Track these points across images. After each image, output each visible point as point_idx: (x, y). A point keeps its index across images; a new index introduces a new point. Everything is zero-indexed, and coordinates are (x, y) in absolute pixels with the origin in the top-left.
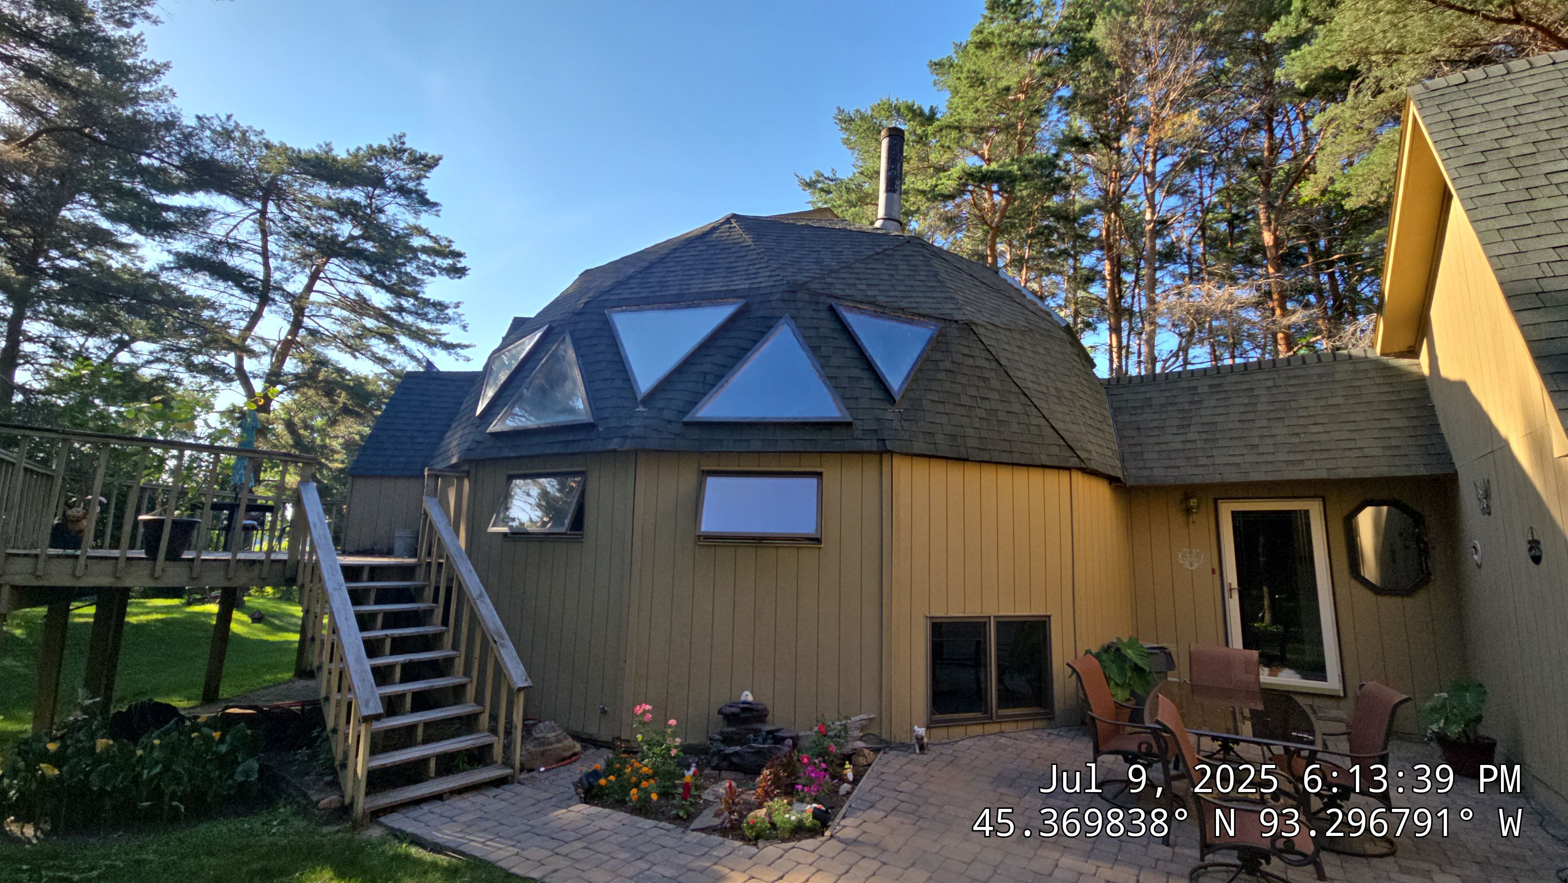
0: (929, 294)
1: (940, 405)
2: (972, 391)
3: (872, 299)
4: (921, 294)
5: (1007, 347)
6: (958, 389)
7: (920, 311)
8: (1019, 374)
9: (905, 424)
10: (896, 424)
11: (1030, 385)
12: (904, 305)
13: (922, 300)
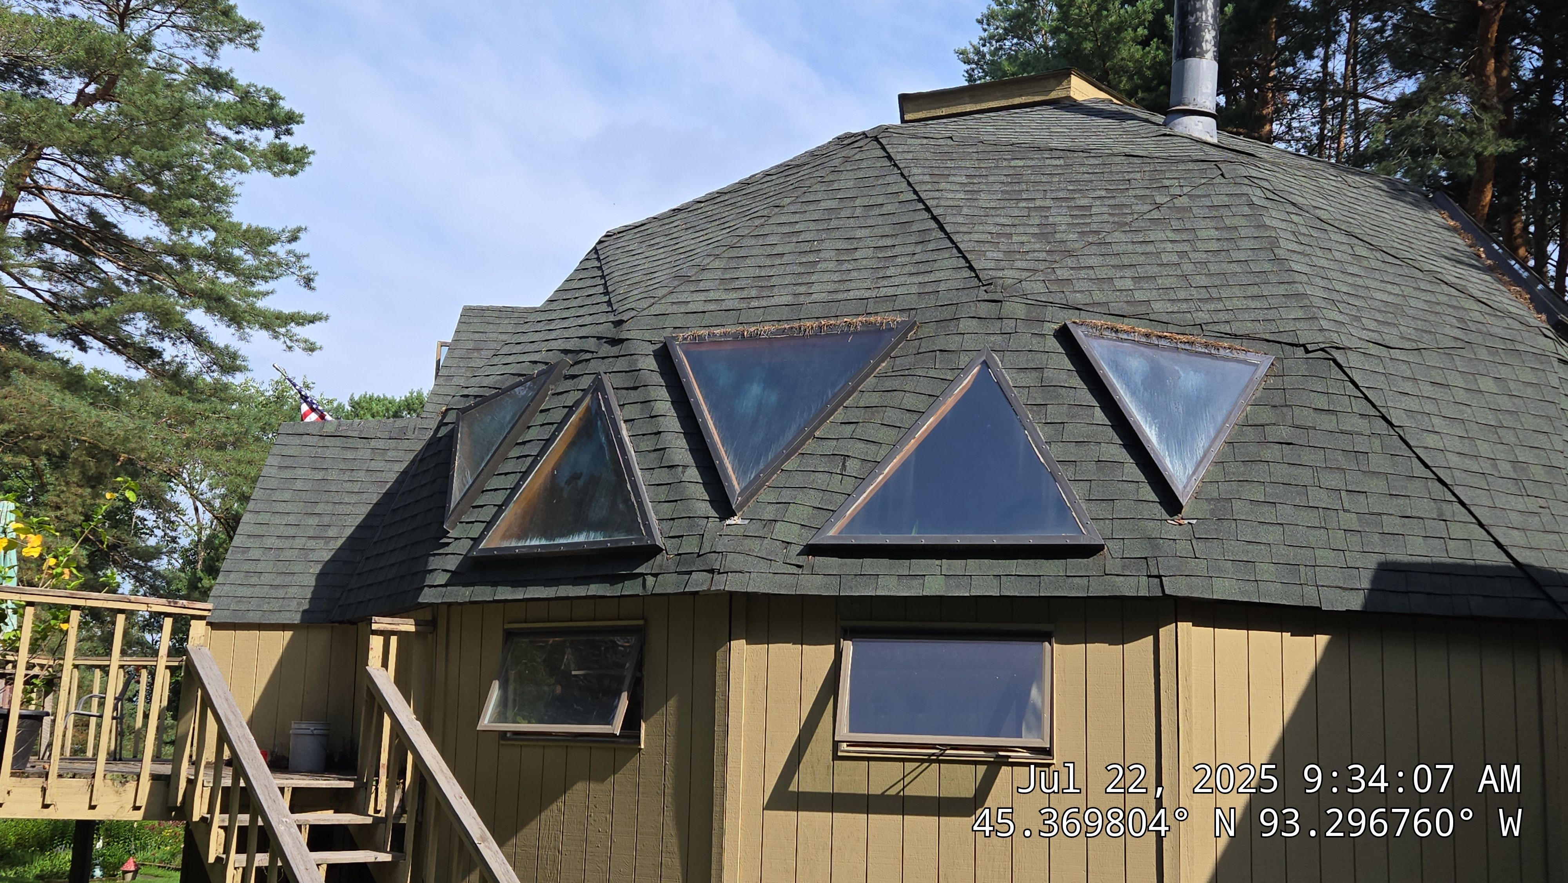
0: (1254, 290)
1: (1266, 508)
2: (1332, 480)
3: (1142, 309)
4: (1237, 291)
5: (1408, 387)
6: (1305, 476)
7: (1237, 328)
8: (1431, 441)
9: (1199, 546)
10: (1183, 548)
11: (1454, 460)
12: (1202, 317)
13: (1238, 303)
